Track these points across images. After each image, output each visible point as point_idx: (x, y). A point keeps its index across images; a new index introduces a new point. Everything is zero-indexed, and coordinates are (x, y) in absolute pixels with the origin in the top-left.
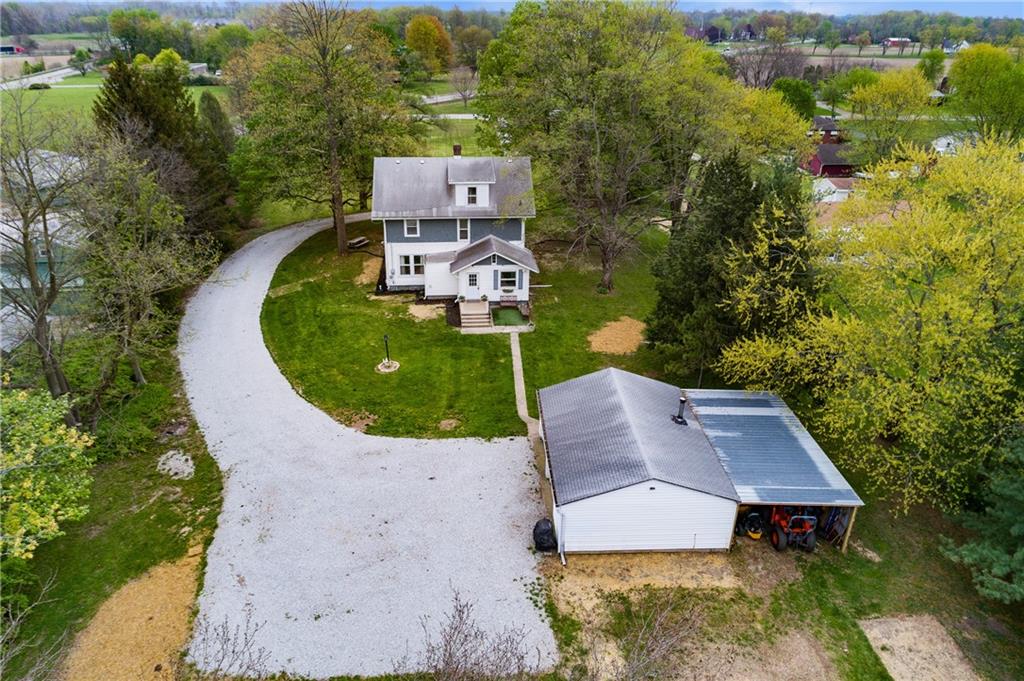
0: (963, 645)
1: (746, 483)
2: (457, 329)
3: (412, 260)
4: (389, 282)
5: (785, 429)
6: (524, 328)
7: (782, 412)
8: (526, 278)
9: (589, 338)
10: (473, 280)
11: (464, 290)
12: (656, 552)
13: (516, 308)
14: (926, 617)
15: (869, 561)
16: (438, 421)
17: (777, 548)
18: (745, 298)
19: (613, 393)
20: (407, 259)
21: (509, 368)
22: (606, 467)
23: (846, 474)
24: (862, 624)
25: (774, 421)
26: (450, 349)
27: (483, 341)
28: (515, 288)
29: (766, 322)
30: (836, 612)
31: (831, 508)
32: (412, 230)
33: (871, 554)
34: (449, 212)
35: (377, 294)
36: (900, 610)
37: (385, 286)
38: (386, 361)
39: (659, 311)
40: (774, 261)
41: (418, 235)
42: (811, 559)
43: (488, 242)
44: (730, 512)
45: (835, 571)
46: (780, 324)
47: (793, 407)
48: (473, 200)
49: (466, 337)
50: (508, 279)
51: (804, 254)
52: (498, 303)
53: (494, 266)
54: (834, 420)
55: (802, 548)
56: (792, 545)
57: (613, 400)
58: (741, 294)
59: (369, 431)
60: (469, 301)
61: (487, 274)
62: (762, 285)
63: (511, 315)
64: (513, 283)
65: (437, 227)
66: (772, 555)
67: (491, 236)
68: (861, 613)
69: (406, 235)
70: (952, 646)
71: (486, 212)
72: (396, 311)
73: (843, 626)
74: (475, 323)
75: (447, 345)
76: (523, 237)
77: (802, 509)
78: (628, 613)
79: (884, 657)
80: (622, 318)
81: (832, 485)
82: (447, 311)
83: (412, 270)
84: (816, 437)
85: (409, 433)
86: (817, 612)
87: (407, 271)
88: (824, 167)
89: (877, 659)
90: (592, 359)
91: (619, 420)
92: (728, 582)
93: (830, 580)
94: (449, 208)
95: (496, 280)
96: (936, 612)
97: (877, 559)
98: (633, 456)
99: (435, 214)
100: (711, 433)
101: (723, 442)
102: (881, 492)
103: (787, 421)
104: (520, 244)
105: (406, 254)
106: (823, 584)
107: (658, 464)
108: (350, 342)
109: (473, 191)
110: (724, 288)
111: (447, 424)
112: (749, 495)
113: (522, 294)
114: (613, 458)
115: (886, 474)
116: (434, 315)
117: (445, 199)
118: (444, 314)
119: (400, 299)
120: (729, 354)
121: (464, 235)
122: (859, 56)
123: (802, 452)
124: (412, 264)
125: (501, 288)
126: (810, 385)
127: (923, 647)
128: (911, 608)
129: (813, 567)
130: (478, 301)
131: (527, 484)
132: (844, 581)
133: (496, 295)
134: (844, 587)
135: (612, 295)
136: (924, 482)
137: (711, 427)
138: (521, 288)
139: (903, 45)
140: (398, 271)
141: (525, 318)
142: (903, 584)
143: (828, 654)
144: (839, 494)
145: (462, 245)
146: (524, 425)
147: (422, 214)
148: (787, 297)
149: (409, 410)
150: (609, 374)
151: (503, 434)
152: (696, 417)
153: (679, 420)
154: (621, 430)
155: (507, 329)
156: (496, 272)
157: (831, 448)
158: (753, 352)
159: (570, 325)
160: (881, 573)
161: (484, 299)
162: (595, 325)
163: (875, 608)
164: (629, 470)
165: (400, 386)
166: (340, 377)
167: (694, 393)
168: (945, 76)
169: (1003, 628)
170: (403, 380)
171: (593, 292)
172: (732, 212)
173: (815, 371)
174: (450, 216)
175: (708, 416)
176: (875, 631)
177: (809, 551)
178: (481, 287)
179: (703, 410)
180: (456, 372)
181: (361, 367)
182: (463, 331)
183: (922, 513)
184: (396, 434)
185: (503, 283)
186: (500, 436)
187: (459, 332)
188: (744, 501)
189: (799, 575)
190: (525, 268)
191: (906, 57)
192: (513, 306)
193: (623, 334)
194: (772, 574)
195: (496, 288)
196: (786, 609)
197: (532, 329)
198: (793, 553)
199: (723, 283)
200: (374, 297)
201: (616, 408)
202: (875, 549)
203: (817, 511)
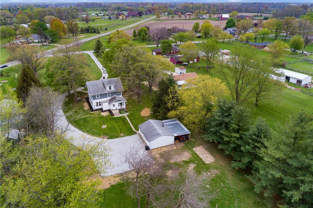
0: (205, 148)
1: (175, 133)
2: (114, 116)
3: (98, 103)
4: (94, 109)
5: (179, 124)
6: (127, 114)
7: (178, 122)
8: (125, 103)
9: (141, 114)
10: (114, 105)
11: (112, 108)
12: (159, 148)
13: (124, 110)
14: (201, 146)
15: (193, 141)
16: (120, 134)
17: (181, 142)
18: (169, 105)
19: (152, 124)
20: (97, 103)
21: (128, 122)
22: (155, 135)
23: (188, 129)
24: (193, 149)
25: (177, 123)
26: (114, 121)
27: (120, 118)
28: (123, 106)
29: (173, 108)
30: (189, 148)
31: (187, 134)
32: (98, 97)
33: (193, 140)
34: (106, 92)
35: (92, 112)
36: (197, 146)
37: (93, 109)
38: (103, 125)
39: (154, 107)
40: (173, 98)
41: (99, 98)
42: (185, 142)
43: (115, 97)
44: (173, 138)
45: (188, 143)
46: (175, 108)
47: (179, 121)
48: (110, 89)
49: (116, 118)
50: (121, 104)
51: (177, 97)
52: (119, 109)
53: (118, 102)
54: (185, 122)
55: (184, 141)
56: (182, 141)
57: (152, 125)
58: (169, 104)
59: (108, 139)
60: (114, 110)
61: (116, 104)
62: (172, 102)
63: (123, 111)
64: (122, 105)
65: (103, 95)
66: (180, 143)
67: (115, 95)
68: (193, 148)
69: (97, 98)
70: (204, 149)
71: (113, 91)
72: (98, 115)
73: (191, 149)
74: (117, 114)
75: (114, 120)
76: (121, 94)
77: (183, 135)
78: (163, 155)
79: (196, 152)
80: (145, 108)
81: (187, 131)
82: (109, 113)
83: (99, 105)
84: (183, 125)
85: (116, 138)
86: (187, 149)
87: (97, 105)
88: (177, 62)
89: (195, 152)
90: (142, 118)
91: (154, 128)
92: (175, 148)
93: (188, 144)
94: (106, 91)
95: (118, 105)
96: (202, 145)
97: (194, 140)
98: (158, 133)
99: (103, 93)
100: (168, 127)
101: (170, 128)
102: (193, 130)
103: (179, 123)
104: (121, 96)
105: (97, 102)
106: (187, 145)
107: (162, 133)
108: (93, 123)
109: (110, 87)
110: (166, 103)
111: (122, 135)
112: (176, 135)
113: (124, 107)
114: (155, 134)
115: (193, 128)
116: (107, 114)
117: (104, 89)
118: (109, 114)
119: (97, 112)
120: (169, 114)
121: (109, 96)
122: (180, 20)
123: (182, 127)
124: (98, 104)
125: (120, 106)
126: (181, 117)
127: (200, 150)
128: (199, 145)
129: (186, 143)
130: (115, 110)
131: (141, 141)
132: (190, 144)
133: (119, 108)
134: (190, 145)
135: (141, 103)
136: (198, 128)
137: (168, 126)
138: (124, 105)
139: (190, 15)
140: (95, 106)
141: (126, 112)
142: (198, 143)
143: (189, 153)
144: (188, 132)
145: (109, 98)
146: (136, 132)
147: (100, 93)
148: (176, 103)
149: (113, 134)
150: (150, 121)
151: (133, 134)
152: (165, 125)
153: (163, 126)
154: (155, 129)
155: (124, 115)
156: (118, 103)
157: (186, 126)
158: (172, 113)
159: (135, 111)
160: (194, 142)
161: (117, 109)
162: (140, 111)
163: (194, 146)
164: (158, 135)
165: (109, 130)
166: (96, 130)
167: (164, 121)
168: (200, 28)
169: (210, 145)
170: (109, 129)
171: (137, 103)
172: (164, 89)
173: (182, 115)
174: (106, 93)
175: (167, 124)
176: (194, 149)
177: (185, 141)
178: (115, 107)
179: (166, 124)
180: (118, 125)
181: (99, 127)
182: (115, 117)
183: (199, 133)
184: (113, 138)
185: (120, 105)
186: (132, 135)
187: (114, 117)
188: (175, 136)
189: (184, 145)
190: (124, 101)
191: (191, 20)
192: (123, 109)
193: (146, 112)
194: (181, 145)
195: (119, 106)
196: (183, 150)
197: (129, 114)
198: (183, 142)
199: (165, 102)
200: (91, 112)
201: (153, 126)
202: (194, 139)
203: (185, 135)
